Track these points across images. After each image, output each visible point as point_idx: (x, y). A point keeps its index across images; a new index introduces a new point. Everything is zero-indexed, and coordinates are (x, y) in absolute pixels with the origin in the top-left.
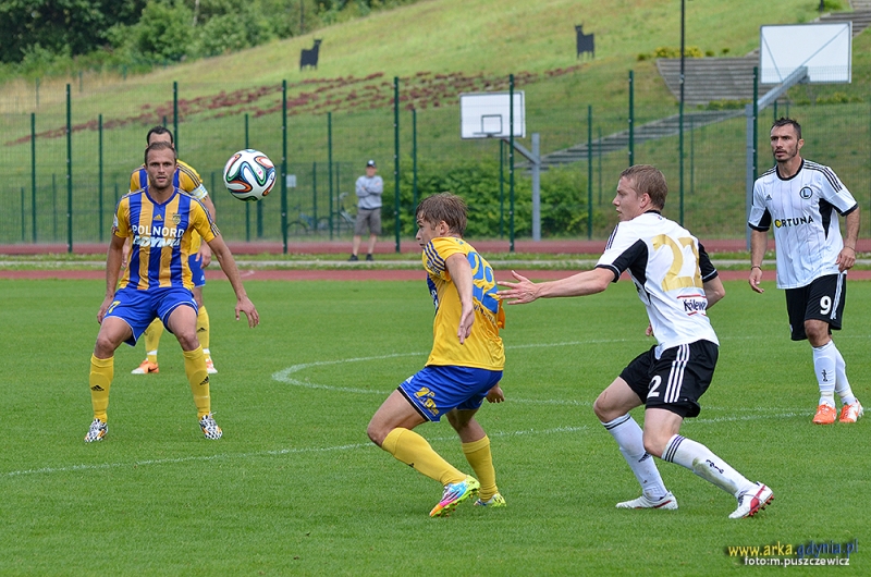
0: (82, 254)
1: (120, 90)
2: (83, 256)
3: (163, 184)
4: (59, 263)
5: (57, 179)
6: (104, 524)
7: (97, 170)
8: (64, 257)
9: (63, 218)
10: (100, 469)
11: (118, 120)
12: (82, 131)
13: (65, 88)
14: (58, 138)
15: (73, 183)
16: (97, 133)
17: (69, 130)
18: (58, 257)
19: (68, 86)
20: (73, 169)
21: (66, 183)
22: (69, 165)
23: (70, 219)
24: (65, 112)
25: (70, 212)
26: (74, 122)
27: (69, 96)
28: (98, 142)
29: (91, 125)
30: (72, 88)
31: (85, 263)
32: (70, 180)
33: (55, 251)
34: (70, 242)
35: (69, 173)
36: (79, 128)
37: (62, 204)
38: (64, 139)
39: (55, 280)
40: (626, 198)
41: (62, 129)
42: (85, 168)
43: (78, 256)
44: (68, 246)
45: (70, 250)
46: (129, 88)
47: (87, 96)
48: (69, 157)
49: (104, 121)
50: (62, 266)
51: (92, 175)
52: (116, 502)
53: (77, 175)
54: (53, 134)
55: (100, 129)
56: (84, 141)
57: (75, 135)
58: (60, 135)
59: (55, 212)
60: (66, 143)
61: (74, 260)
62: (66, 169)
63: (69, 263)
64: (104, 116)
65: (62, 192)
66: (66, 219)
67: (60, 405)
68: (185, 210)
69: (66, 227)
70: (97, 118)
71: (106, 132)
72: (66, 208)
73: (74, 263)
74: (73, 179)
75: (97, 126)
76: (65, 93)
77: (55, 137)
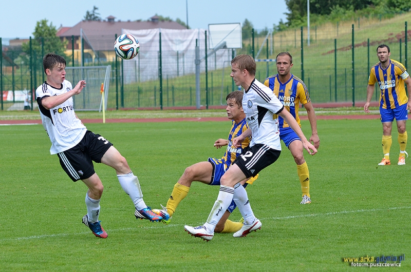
0: (359, 107)
1: (378, 27)
2: (360, 108)
3: (283, 73)
4: (348, 112)
5: (347, 71)
6: (374, 238)
7: (367, 66)
8: (350, 108)
9: (350, 90)
10: (371, 212)
11: (377, 41)
12: (359, 47)
13: (351, 26)
14: (348, 51)
15: (355, 72)
16: (367, 47)
17: (353, 46)
18: (348, 108)
19: (353, 25)
20: (355, 66)
21: (352, 73)
22: (353, 64)
23: (353, 90)
24: (351, 38)
25: (353, 86)
26: (355, 43)
27: (353, 30)
28: (367, 52)
29: (364, 44)
30: (355, 26)
31: (361, 111)
32: (353, 71)
33: (346, 106)
34: (353, 101)
35: (353, 67)
36: (358, 45)
37: (350, 83)
38: (351, 51)
39: (347, 120)
40: (236, 73)
41: (349, 46)
42: (361, 65)
43: (357, 108)
44: (353, 103)
45: (354, 105)
46: (382, 25)
47: (362, 30)
48: (353, 60)
49: (370, 42)
50: (350, 113)
51: (364, 69)
52: (379, 228)
53: (357, 69)
54: (345, 49)
55: (368, 46)
56: (361, 52)
57: (356, 49)
58: (349, 49)
59: (346, 87)
60: (351, 53)
61: (355, 110)
62: (351, 66)
63: (353, 112)
64: (370, 39)
65: (350, 77)
66: (352, 91)
67: (350, 181)
68: (295, 87)
69: (352, 94)
70: (367, 41)
71: (371, 47)
72: (351, 85)
73: (356, 111)
74: (355, 71)
75: (367, 45)
76: (352, 29)
77: (346, 50)
